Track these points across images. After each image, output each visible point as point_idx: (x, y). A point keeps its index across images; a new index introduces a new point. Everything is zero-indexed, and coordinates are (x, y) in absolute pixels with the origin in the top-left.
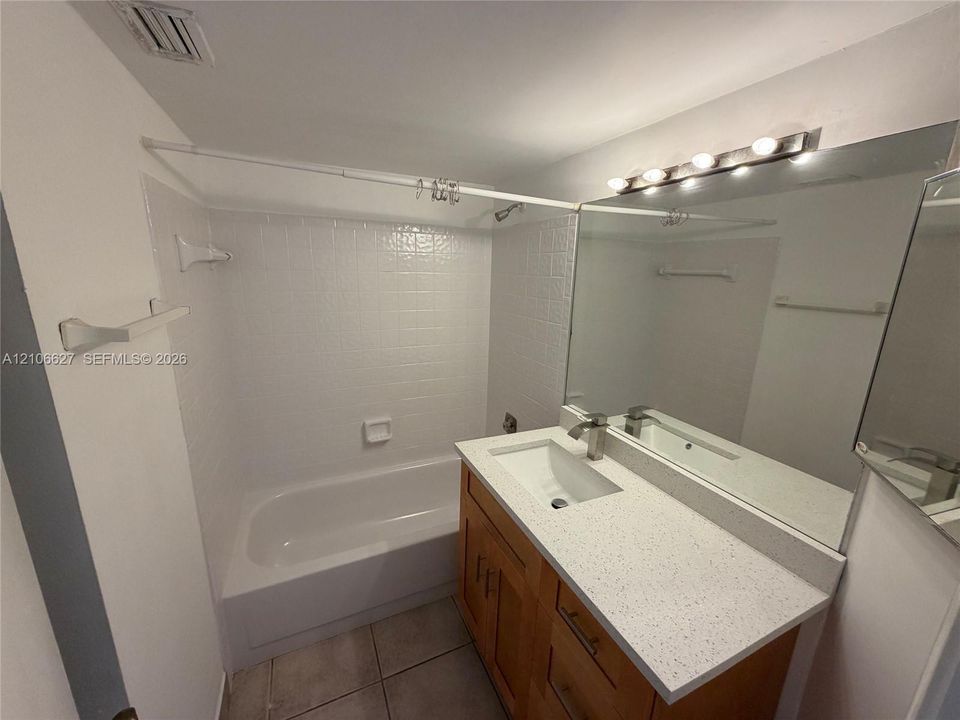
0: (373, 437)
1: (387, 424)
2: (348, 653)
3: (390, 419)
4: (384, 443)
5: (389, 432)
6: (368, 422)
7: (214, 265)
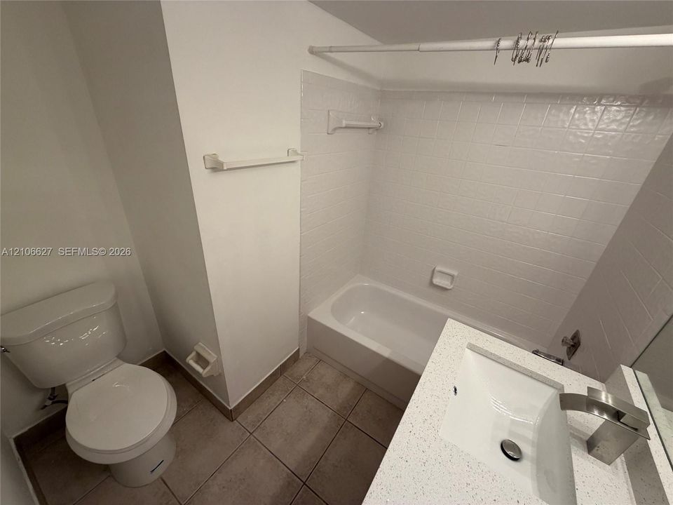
0: (437, 281)
1: (452, 276)
2: (346, 389)
3: (455, 273)
4: (444, 289)
5: (451, 283)
6: (438, 268)
7: (371, 131)
